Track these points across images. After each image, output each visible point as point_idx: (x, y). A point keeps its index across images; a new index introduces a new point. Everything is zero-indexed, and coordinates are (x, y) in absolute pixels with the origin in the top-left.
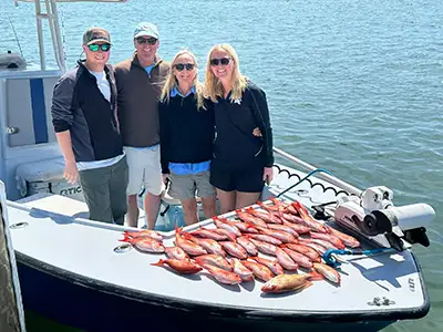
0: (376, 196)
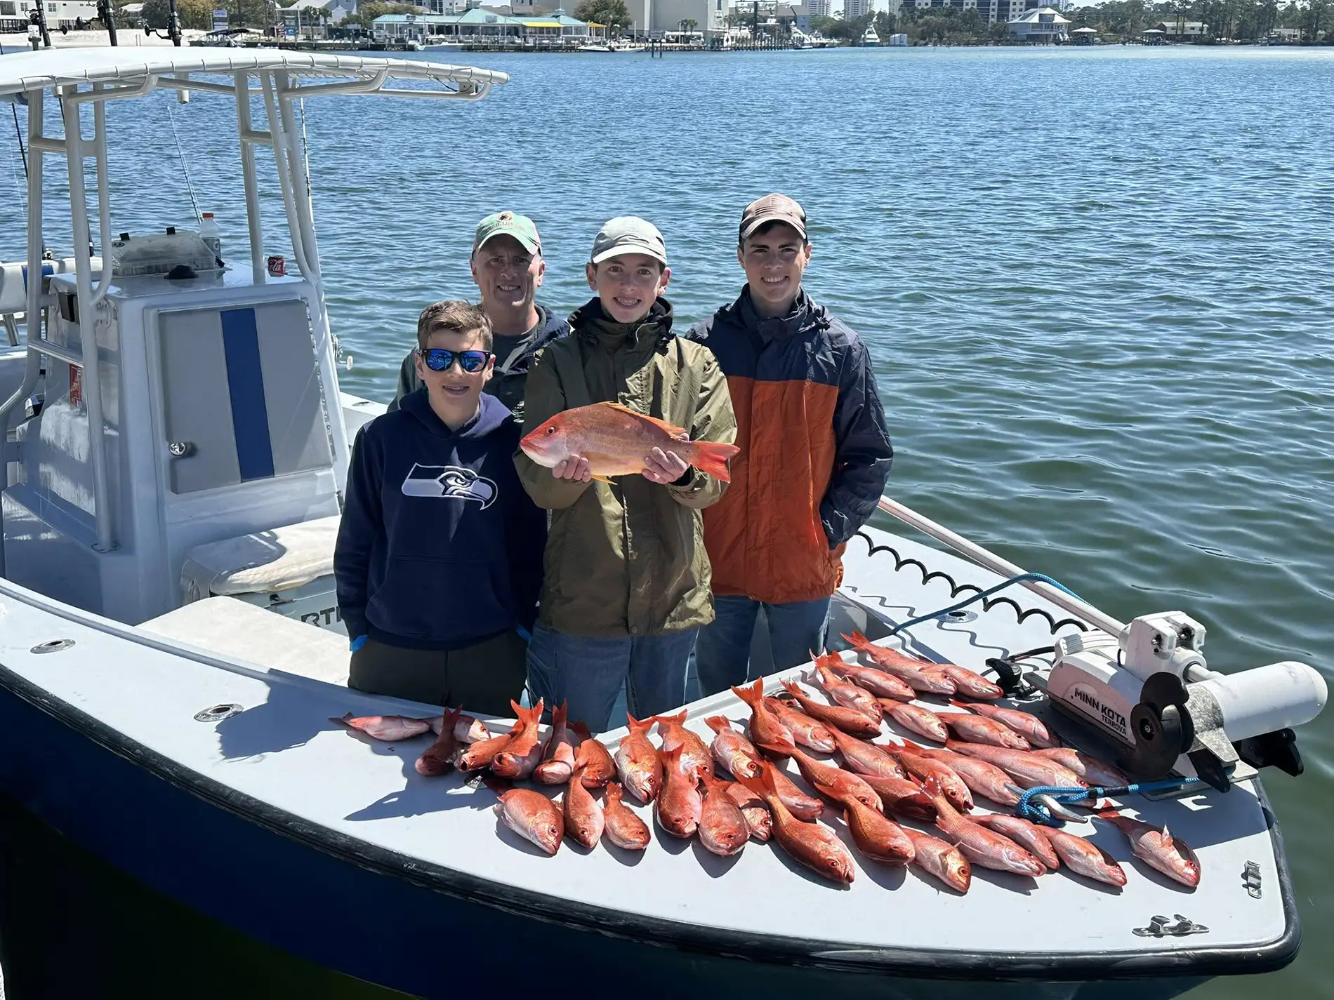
0: (1159, 638)
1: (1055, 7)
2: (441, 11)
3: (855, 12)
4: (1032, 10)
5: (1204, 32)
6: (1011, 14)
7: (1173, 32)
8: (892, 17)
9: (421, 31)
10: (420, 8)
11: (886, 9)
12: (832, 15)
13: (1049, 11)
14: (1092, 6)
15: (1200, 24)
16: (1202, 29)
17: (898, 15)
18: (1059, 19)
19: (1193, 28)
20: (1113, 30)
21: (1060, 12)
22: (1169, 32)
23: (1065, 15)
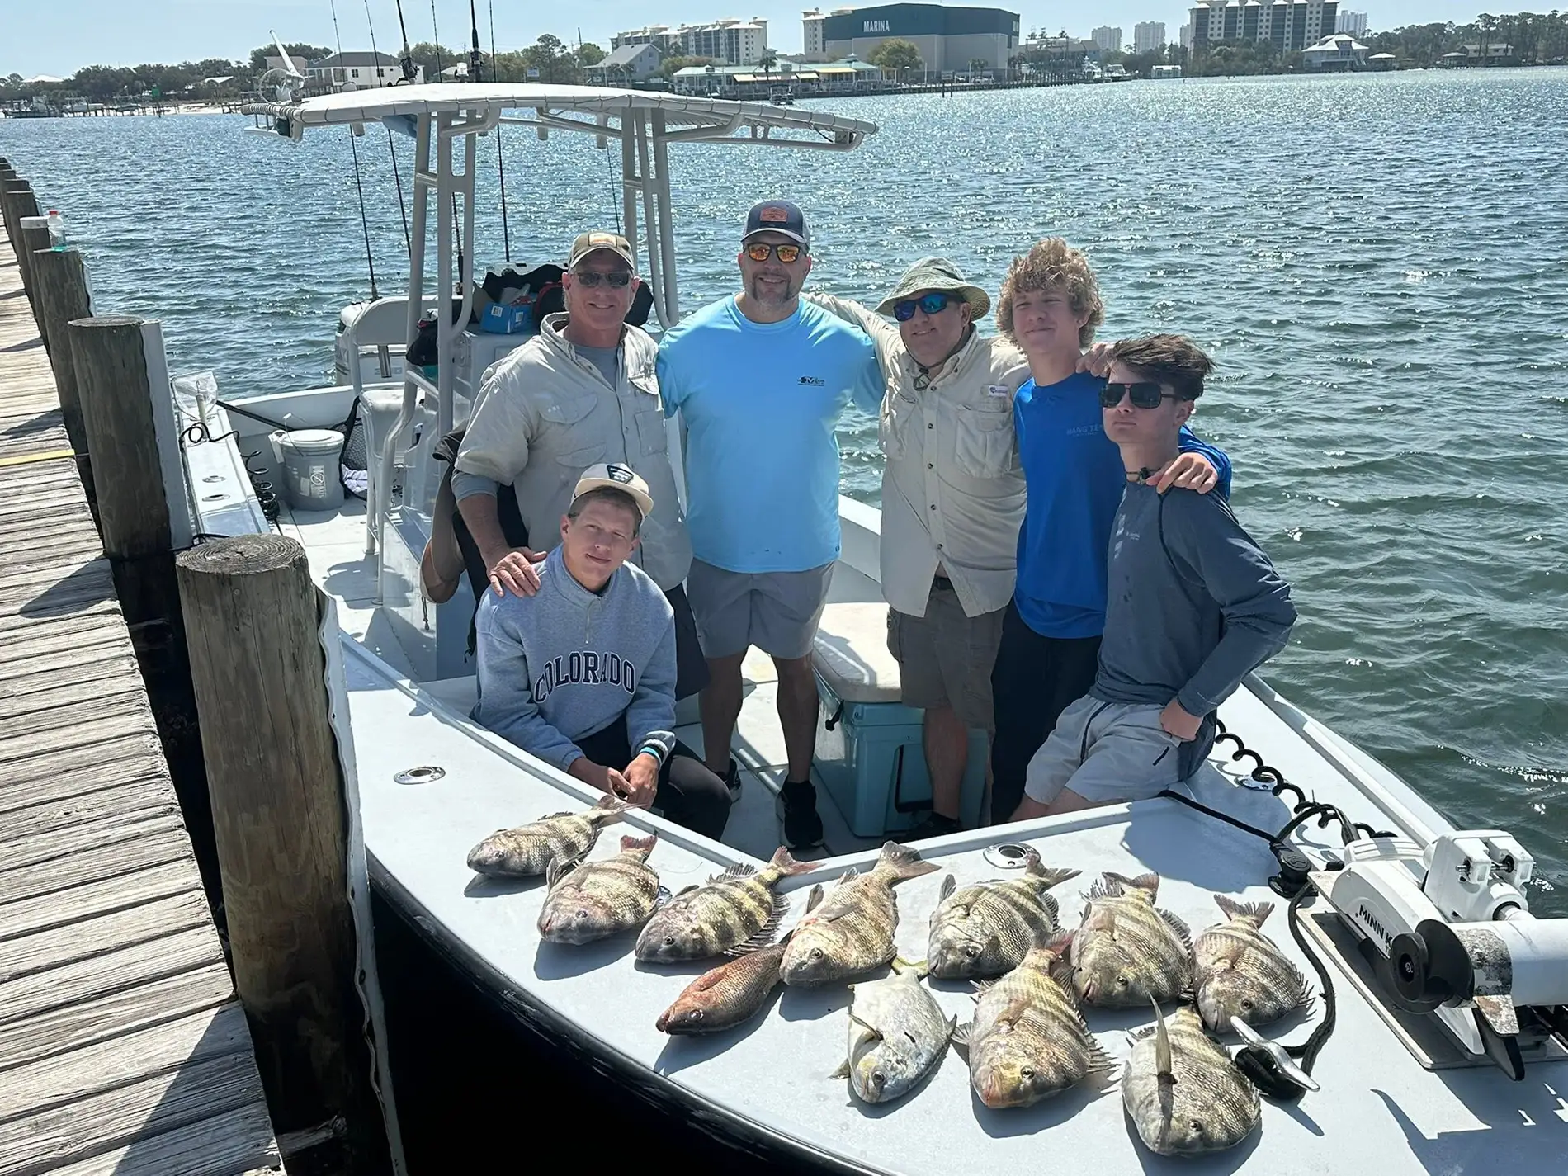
0: (1468, 863)
1: (1351, 33)
2: (738, 61)
3: (1147, 44)
4: (1328, 37)
5: (1510, 54)
6: (1306, 41)
7: (1476, 55)
8: (1184, 50)
9: (720, 82)
10: (718, 60)
11: (1177, 41)
12: (1123, 49)
13: (1345, 38)
14: (1390, 31)
15: (1504, 46)
16: (1506, 50)
17: (1190, 47)
18: (1356, 46)
19: (1497, 50)
20: (1413, 55)
21: (1356, 38)
22: (1472, 55)
23: (1362, 42)
